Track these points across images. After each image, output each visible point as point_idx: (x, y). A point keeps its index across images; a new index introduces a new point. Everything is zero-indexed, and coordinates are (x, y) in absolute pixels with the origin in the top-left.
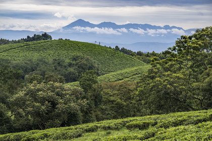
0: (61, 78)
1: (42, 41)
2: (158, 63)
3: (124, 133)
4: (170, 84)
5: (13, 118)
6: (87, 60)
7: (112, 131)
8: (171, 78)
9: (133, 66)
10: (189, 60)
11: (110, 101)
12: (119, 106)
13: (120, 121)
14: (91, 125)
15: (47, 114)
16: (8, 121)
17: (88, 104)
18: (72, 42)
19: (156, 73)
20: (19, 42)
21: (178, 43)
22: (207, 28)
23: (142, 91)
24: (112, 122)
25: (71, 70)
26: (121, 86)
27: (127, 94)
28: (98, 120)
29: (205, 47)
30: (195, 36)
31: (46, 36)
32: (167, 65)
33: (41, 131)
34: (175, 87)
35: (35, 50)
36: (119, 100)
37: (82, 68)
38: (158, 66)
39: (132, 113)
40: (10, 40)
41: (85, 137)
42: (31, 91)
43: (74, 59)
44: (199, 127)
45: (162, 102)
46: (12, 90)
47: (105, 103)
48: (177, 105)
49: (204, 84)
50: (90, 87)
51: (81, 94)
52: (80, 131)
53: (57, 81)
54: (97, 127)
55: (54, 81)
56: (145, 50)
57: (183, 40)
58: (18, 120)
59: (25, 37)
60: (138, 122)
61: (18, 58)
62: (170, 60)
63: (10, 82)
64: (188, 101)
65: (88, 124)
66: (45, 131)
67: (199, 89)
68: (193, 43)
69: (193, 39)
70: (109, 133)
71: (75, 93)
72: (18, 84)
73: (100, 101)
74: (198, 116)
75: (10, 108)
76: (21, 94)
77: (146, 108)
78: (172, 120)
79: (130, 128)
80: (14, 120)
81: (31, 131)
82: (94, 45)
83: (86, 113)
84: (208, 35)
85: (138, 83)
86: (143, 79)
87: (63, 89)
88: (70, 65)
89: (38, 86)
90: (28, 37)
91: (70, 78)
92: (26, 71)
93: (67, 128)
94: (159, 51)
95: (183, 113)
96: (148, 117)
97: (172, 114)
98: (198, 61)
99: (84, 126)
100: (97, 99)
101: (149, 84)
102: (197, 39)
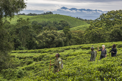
0: (56, 29)
1: (49, 15)
2: (93, 24)
3: (80, 51)
4: (97, 32)
5: (38, 43)
6: (66, 22)
7: (76, 50)
8: (98, 29)
9: (83, 24)
10: (105, 23)
11: (74, 38)
12: (78, 40)
13: (78, 46)
14: (67, 47)
15: (51, 42)
16: (36, 44)
17: (66, 39)
18: (60, 15)
19: (92, 28)
20: (41, 15)
21: (101, 16)
22: (112, 11)
23: (86, 34)
24: (76, 46)
25: (60, 25)
26: (79, 32)
27: (81, 35)
28: (70, 45)
29: (111, 18)
30: (107, 14)
31: (51, 13)
32: (96, 25)
33: (48, 49)
35: (47, 18)
36: (78, 38)
37: (64, 25)
38: (93, 25)
39: (83, 42)
40: (38, 14)
41: (65, 52)
42: (45, 33)
43: (61, 22)
45: (94, 39)
46: (38, 33)
47: (73, 38)
48: (100, 40)
49: (110, 32)
50: (67, 32)
51: (64, 35)
52: (63, 50)
53: (55, 30)
54: (70, 48)
55: (54, 30)
56: (88, 19)
57: (103, 15)
58: (40, 44)
59: (43, 13)
60: (86, 47)
61: (40, 21)
62: (98, 23)
63: (37, 30)
64: (104, 38)
65: (66, 47)
66: (50, 49)
67: (108, 34)
68: (107, 16)
69: (107, 15)
70: (75, 51)
71: (61, 34)
72: (40, 31)
73: (71, 38)
74: (109, 45)
75: (37, 40)
76: (41, 34)
77: (88, 41)
79: (83, 49)
80: (38, 44)
81: (45, 49)
82: (69, 17)
83: (65, 42)
84: (112, 14)
85: (85, 31)
86: (87, 30)
87: (57, 33)
88: (60, 24)
89: (48, 32)
90: (44, 13)
91: (59, 29)
92: (43, 26)
93: (58, 48)
94: (93, 19)
96: (90, 44)
97: (99, 44)
98: (108, 23)
99: (65, 47)
100: (70, 37)
101: (89, 32)
102: (108, 15)
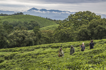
0: (27, 29)
1: (20, 15)
2: (62, 24)
3: (50, 49)
4: (66, 32)
5: (9, 42)
6: (36, 22)
7: (45, 49)
8: (66, 29)
9: (52, 25)
10: (73, 23)
11: (44, 37)
12: (48, 39)
13: (48, 45)
14: (38, 46)
15: (21, 41)
16: (7, 43)
17: (36, 38)
18: (31, 16)
19: (61, 27)
20: (12, 15)
21: (69, 17)
22: (80, 12)
23: (56, 34)
24: (46, 45)
25: (30, 25)
26: (48, 32)
27: (50, 35)
28: (40, 44)
29: (79, 18)
30: (75, 14)
31: (21, 13)
32: (65, 25)
33: (19, 48)
34: (68, 33)
35: (17, 18)
36: (48, 37)
37: (34, 25)
38: (62, 25)
39: (52, 42)
40: (9, 14)
41: (35, 51)
42: (16, 33)
43: (31, 22)
44: (79, 48)
45: (63, 38)
46: (9, 32)
47: (42, 38)
48: (68, 39)
49: (78, 32)
50: (37, 32)
51: (34, 34)
52: (33, 48)
53: (25, 30)
54: (40, 47)
55: (24, 30)
56: (57, 19)
57: (71, 16)
58: (11, 43)
59: (14, 14)
60: (55, 46)
61: (11, 21)
62: (66, 23)
63: (8, 30)
64: (72, 37)
65: (36, 46)
66: (21, 48)
67: (76, 33)
68: (74, 17)
69: (74, 15)
70: (44, 49)
71: (31, 34)
72: (11, 30)
73: (41, 37)
74: (77, 44)
75: (8, 39)
76: (12, 34)
77: (57, 40)
78: (68, 45)
79: (52, 47)
80: (9, 43)
81: (16, 48)
82: (39, 17)
83: (36, 41)
84: (80, 14)
85: (54, 31)
87: (27, 33)
88: (30, 24)
89: (18, 31)
90: (15, 13)
91: (30, 29)
92: (14, 26)
93: (29, 47)
94: (62, 20)
95: (71, 42)
96: (59, 43)
97: (67, 43)
98: (76, 24)
99: (35, 46)
100: (40, 36)
101: (58, 31)
102: (76, 16)
